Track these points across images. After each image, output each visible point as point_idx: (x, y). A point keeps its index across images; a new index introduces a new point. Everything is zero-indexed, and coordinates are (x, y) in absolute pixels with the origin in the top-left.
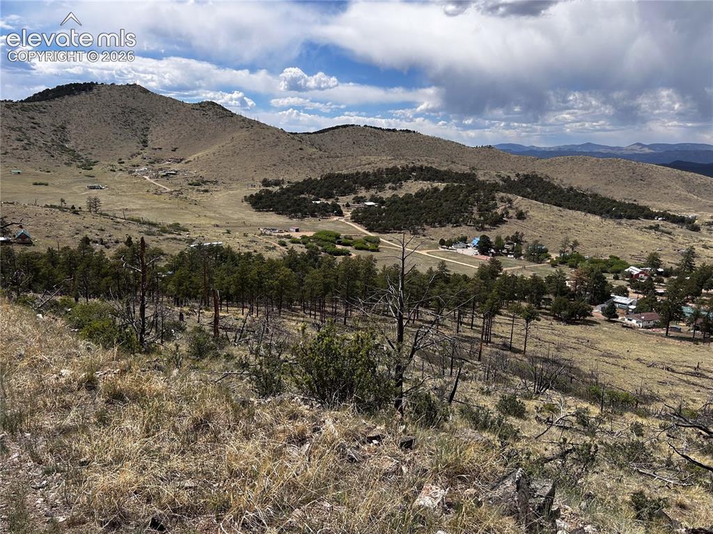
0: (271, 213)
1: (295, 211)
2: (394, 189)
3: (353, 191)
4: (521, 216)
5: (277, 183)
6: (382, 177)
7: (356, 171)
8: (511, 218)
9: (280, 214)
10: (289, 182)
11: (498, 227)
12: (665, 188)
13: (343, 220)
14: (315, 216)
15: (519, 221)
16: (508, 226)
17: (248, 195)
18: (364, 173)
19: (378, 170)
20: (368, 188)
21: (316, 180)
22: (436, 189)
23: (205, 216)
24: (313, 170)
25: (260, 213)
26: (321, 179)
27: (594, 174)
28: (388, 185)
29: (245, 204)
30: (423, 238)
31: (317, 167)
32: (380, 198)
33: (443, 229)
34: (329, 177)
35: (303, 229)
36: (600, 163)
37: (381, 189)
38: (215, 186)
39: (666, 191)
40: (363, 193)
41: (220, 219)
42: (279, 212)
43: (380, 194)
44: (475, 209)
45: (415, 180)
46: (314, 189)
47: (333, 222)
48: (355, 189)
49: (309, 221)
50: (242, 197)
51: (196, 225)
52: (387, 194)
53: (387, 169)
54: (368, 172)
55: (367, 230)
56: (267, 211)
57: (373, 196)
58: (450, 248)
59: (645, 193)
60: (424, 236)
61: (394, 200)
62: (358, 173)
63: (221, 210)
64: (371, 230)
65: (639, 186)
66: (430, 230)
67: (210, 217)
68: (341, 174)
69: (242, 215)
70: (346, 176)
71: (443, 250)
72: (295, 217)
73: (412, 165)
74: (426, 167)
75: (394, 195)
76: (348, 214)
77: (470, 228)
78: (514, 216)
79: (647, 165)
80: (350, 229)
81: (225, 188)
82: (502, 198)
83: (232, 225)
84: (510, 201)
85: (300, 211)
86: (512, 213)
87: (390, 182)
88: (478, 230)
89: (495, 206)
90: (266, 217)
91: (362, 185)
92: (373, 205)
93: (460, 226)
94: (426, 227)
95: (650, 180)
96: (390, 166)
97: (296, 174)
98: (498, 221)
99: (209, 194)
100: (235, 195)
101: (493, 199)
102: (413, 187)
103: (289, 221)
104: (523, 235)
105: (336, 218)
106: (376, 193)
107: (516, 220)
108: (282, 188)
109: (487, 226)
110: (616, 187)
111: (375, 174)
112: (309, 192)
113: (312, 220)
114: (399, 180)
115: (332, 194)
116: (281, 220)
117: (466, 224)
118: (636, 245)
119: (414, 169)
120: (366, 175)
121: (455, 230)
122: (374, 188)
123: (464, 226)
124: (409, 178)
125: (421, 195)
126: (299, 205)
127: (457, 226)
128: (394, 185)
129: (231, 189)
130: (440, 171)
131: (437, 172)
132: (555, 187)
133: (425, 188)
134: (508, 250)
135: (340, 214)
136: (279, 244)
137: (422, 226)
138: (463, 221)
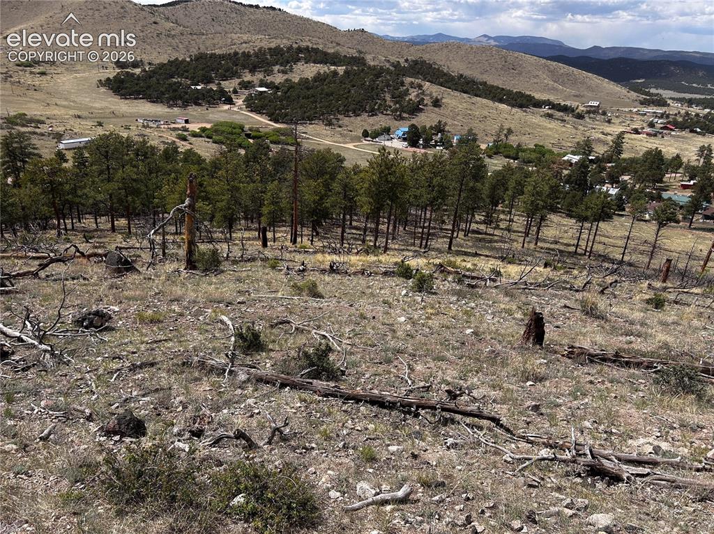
0: (142, 100)
1: (174, 99)
2: (284, 72)
3: (235, 75)
4: (437, 103)
5: (135, 65)
6: (267, 59)
7: (233, 51)
8: (426, 105)
9: (154, 102)
10: (150, 64)
11: (416, 116)
12: (534, 77)
13: (235, 109)
14: (200, 105)
15: (436, 109)
16: (426, 114)
17: (103, 79)
18: (244, 52)
19: (260, 50)
20: (253, 71)
21: (184, 61)
22: (335, 73)
23: (56, 104)
24: (175, 49)
25: (127, 101)
26: (191, 60)
27: (469, 63)
28: (276, 68)
29: (103, 90)
30: (340, 129)
31: (181, 46)
32: (272, 83)
33: (359, 118)
34: (200, 57)
35: (193, 120)
36: (474, 50)
37: (269, 72)
38: (53, 67)
39: (535, 80)
40: (247, 77)
41: (80, 109)
42: (154, 100)
43: (269, 79)
44: (388, 97)
45: (306, 63)
46: (187, 71)
47: (225, 111)
48: (237, 72)
49: (193, 111)
50: (95, 81)
51: (49, 117)
52: (278, 79)
53: (270, 49)
54: (249, 52)
55: (270, 120)
56: (135, 99)
57: (261, 80)
58: (374, 140)
59: (517, 83)
60: (340, 127)
61: (290, 86)
62: (236, 54)
63: (73, 97)
64: (276, 121)
65: (511, 75)
66: (345, 121)
67: (64, 107)
68: (215, 54)
69: (104, 104)
70: (222, 57)
71: (368, 142)
72: (176, 105)
73: (297, 46)
74: (312, 48)
75: (287, 80)
76: (240, 102)
77: (387, 117)
78: (429, 103)
79: (516, 54)
80: (251, 120)
81: (67, 69)
82: (412, 83)
83: (98, 115)
84: (420, 87)
85: (181, 98)
86: (427, 100)
87: (277, 64)
88: (396, 120)
89: (407, 93)
90: (137, 106)
91: (244, 68)
92: (265, 91)
93: (376, 115)
94: (339, 116)
95: (520, 69)
96: (273, 45)
97: (155, 54)
98: (415, 109)
99: (48, 78)
100: (86, 79)
101: (402, 84)
102: (307, 71)
103: (168, 110)
104: (446, 124)
105: (226, 107)
106: (265, 77)
107: (432, 108)
108: (144, 70)
109: (405, 115)
110: (491, 77)
111: (256, 55)
112: (181, 76)
113: (199, 109)
114: (288, 62)
115: (211, 78)
116: (159, 109)
117: (382, 113)
118: (550, 133)
119: (300, 50)
120: (247, 55)
121: (372, 120)
122: (260, 71)
123: (380, 115)
124: (299, 60)
125: (319, 78)
126: (175, 91)
127: (373, 115)
128: (283, 68)
129: (77, 72)
130: (329, 54)
131: (326, 54)
132: (445, 74)
133: (322, 72)
134: (436, 142)
135: (229, 101)
136: (177, 138)
137: (334, 115)
138: (379, 108)
